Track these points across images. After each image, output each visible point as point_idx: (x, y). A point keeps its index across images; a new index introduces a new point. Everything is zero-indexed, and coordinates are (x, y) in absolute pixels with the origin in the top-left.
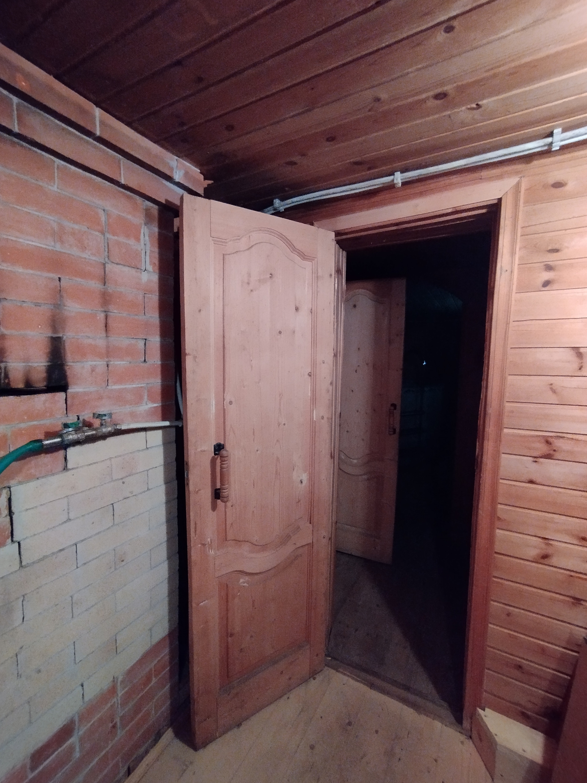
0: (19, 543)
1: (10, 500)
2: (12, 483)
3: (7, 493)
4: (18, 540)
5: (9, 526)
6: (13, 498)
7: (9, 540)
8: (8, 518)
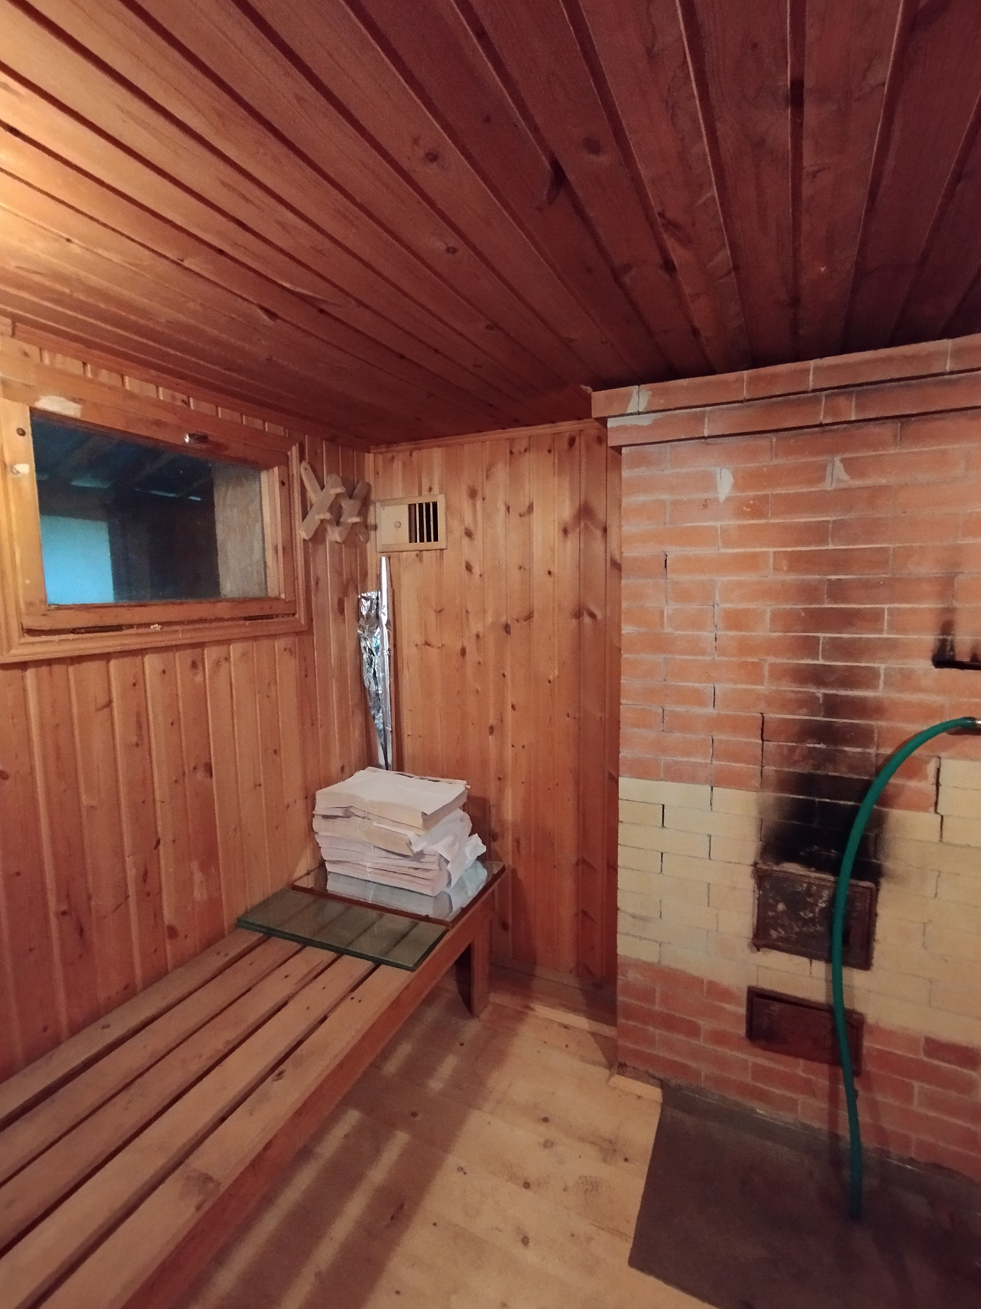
0: (942, 817)
1: (938, 770)
2: (942, 755)
3: (936, 763)
4: (942, 814)
5: (934, 793)
6: (941, 769)
7: (932, 809)
8: (934, 787)
